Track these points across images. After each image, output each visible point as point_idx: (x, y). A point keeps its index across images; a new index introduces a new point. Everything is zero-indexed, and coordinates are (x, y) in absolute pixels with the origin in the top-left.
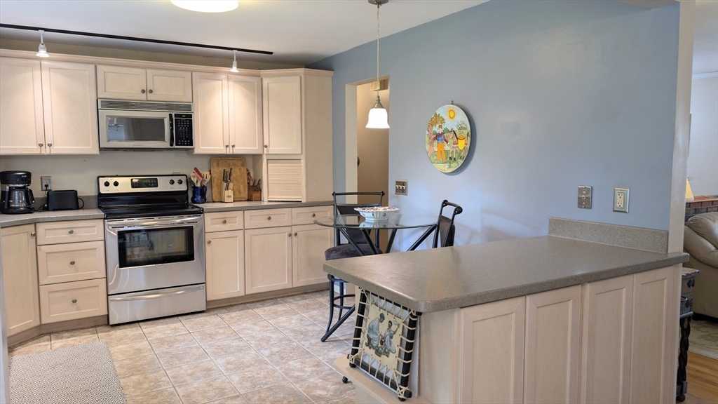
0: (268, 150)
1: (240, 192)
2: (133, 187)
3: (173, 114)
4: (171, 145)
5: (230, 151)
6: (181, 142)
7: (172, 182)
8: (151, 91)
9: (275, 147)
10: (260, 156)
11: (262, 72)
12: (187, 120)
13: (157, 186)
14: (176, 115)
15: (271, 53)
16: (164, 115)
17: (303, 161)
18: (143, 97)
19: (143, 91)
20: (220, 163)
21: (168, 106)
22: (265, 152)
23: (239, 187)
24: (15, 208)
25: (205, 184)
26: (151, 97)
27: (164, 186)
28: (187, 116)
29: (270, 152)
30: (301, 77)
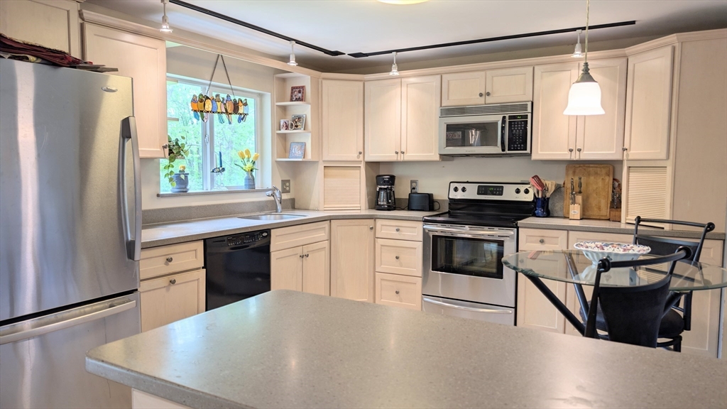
0: (628, 155)
1: (599, 208)
2: (478, 194)
3: (507, 116)
4: (503, 150)
5: (575, 156)
6: (514, 147)
7: (518, 191)
8: (488, 94)
9: (638, 150)
10: (620, 162)
11: (628, 50)
12: (521, 121)
13: (502, 194)
14: (510, 117)
15: (633, 22)
16: (497, 118)
17: (669, 170)
18: (481, 101)
19: (481, 95)
20: (577, 171)
21: (502, 108)
22: (625, 158)
23: (599, 202)
24: (381, 205)
25: (548, 195)
26: (490, 100)
27: (509, 194)
28: (522, 117)
29: (630, 158)
30: (674, 49)
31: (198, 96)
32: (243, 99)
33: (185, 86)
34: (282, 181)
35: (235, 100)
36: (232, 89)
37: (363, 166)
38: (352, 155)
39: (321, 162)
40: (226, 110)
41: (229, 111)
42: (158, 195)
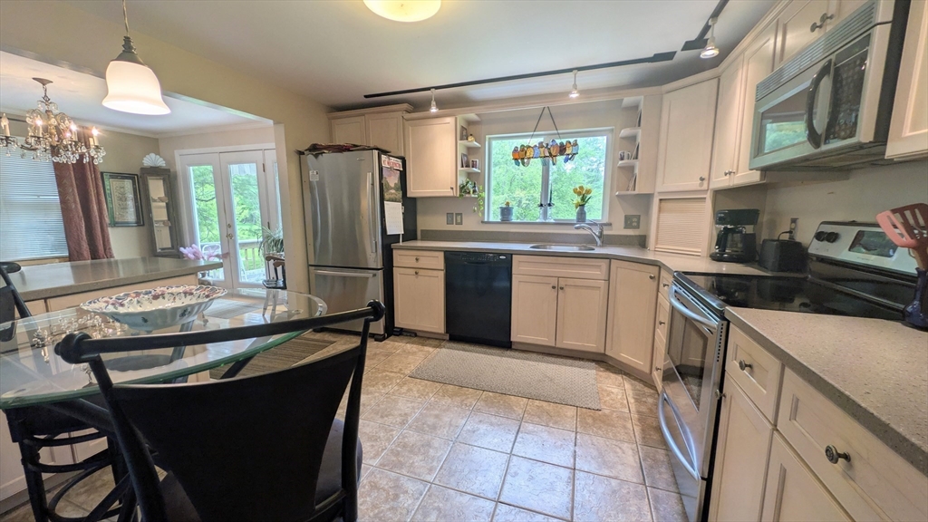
3: (833, 59)
13: (891, 255)
21: (828, 41)
31: (519, 147)
32: (572, 140)
33: (506, 141)
34: (626, 217)
35: (562, 144)
36: (558, 134)
37: (709, 196)
38: (694, 184)
39: (656, 194)
40: (550, 153)
41: (554, 154)
42: (483, 222)
